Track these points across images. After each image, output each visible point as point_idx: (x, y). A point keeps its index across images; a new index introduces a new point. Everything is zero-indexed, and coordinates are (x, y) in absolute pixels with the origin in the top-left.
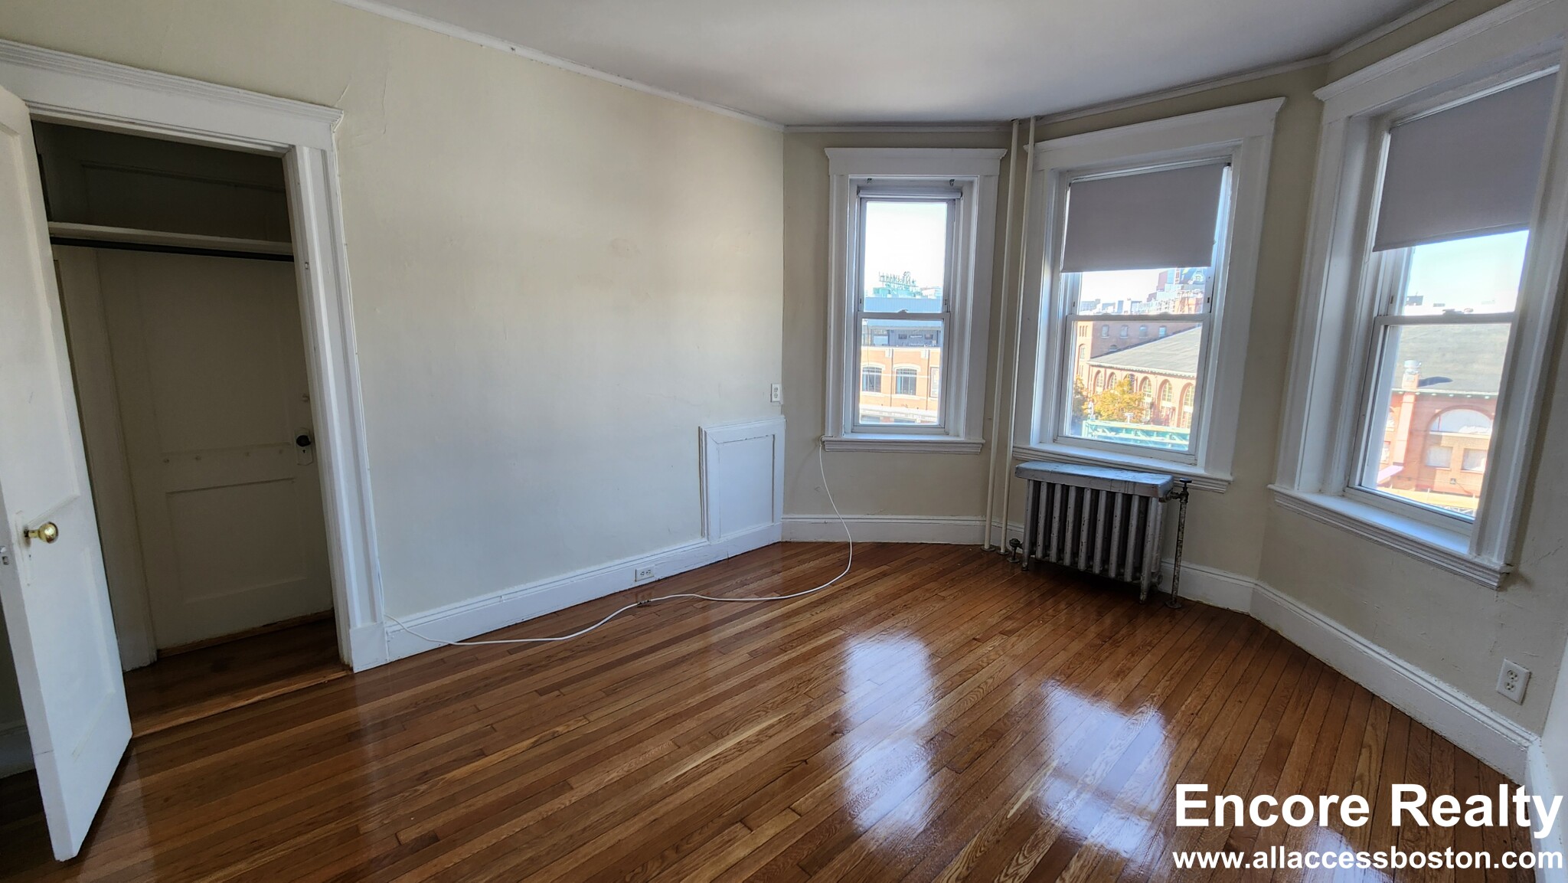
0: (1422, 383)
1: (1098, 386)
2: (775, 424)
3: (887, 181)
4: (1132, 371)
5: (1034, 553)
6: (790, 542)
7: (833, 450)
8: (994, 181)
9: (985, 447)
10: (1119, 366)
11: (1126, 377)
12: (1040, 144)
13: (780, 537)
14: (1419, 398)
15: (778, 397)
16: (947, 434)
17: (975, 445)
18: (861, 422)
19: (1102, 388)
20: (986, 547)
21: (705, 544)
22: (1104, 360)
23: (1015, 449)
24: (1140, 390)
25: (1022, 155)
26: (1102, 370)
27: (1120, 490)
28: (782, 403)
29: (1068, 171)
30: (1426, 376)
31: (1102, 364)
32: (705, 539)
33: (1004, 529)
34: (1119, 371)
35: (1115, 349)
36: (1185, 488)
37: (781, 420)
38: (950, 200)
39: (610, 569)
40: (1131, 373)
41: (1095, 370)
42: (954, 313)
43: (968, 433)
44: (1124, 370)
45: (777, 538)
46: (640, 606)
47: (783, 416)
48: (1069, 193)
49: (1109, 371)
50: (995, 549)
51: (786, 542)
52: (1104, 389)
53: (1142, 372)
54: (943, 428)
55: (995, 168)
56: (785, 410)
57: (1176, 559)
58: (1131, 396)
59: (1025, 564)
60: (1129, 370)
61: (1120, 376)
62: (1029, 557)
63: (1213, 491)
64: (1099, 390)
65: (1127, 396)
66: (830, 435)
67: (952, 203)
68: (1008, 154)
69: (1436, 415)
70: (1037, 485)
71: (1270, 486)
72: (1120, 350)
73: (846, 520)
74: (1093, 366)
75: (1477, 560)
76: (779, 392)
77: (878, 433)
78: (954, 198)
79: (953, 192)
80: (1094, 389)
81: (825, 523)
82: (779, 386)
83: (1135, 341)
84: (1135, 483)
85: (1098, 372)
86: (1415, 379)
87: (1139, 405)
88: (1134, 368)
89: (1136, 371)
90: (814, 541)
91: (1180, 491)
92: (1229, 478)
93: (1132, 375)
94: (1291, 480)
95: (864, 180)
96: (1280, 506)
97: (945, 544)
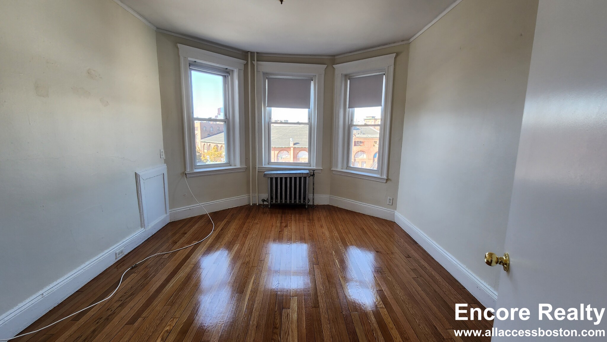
0: (294, 144)
1: (205, 149)
2: (163, 168)
3: (201, 63)
4: (217, 143)
5: (273, 202)
6: (175, 221)
7: (191, 177)
8: (242, 72)
9: (247, 169)
10: (212, 142)
11: (215, 146)
12: (258, 62)
13: (170, 221)
14: (294, 148)
15: (164, 156)
16: (231, 166)
17: (244, 169)
18: (197, 164)
19: (207, 150)
20: (251, 204)
21: (144, 231)
22: (207, 140)
23: (259, 168)
24: (220, 150)
25: (253, 65)
26: (206, 143)
27: (298, 176)
28: (165, 158)
29: (266, 73)
30: (295, 142)
31: (206, 141)
32: (143, 229)
33: (257, 197)
34: (212, 144)
35: (209, 136)
36: (314, 173)
37: (165, 166)
38: (224, 76)
39: (104, 256)
40: (216, 144)
41: (203, 143)
42: (229, 119)
43: (241, 164)
44: (214, 143)
45: (168, 221)
46: (133, 268)
47: (166, 164)
48: (267, 80)
49: (208, 144)
50: (254, 205)
51: (172, 222)
52: (207, 151)
53: (220, 144)
54: (229, 164)
55: (242, 67)
56: (166, 161)
57: (313, 194)
58: (218, 152)
59: (269, 207)
60: (216, 143)
61: (212, 145)
62: (271, 203)
63: (318, 173)
64: (206, 151)
65: (216, 153)
66: (188, 171)
67: (225, 77)
68: (247, 63)
69: (298, 153)
70: (271, 179)
71: (331, 169)
72: (211, 136)
73: (203, 205)
74: (202, 142)
75: (382, 177)
76: (163, 153)
77: (205, 168)
78: (225, 75)
79: (226, 73)
80: (204, 151)
81: (190, 209)
82: (163, 150)
83: (216, 133)
84: (302, 173)
85: (204, 144)
86: (293, 143)
87: (221, 156)
88: (218, 142)
89: (218, 143)
90: (186, 218)
91: (312, 174)
92: (322, 168)
93: (217, 145)
94: (337, 167)
95: (192, 61)
96: (334, 174)
97: (237, 207)
